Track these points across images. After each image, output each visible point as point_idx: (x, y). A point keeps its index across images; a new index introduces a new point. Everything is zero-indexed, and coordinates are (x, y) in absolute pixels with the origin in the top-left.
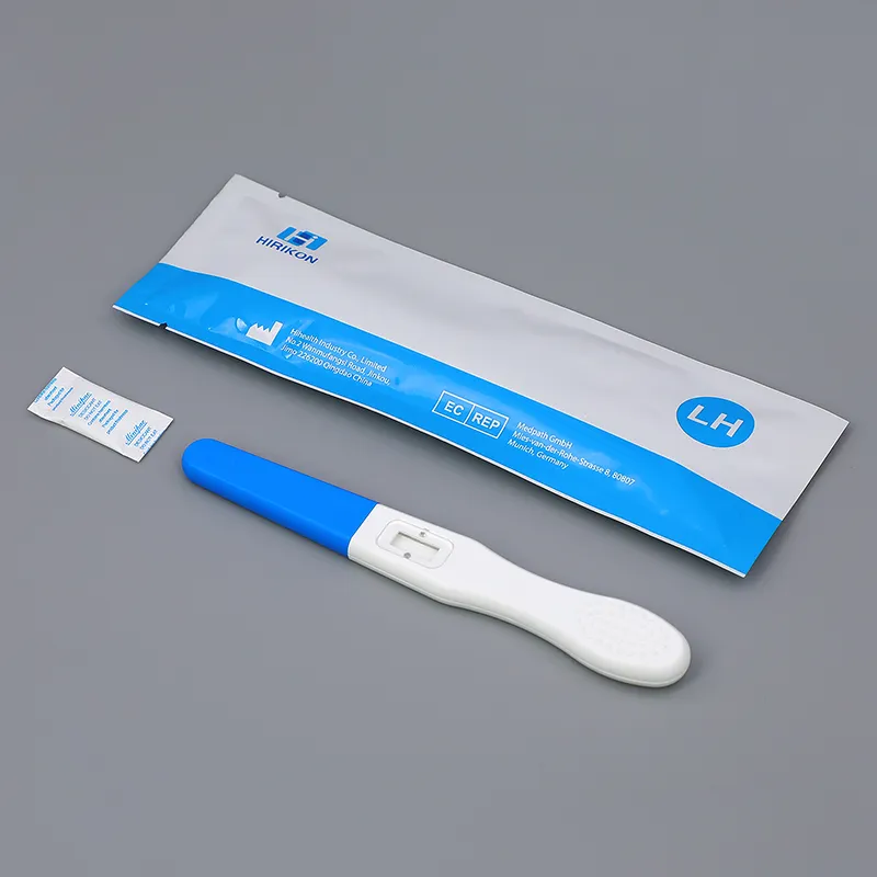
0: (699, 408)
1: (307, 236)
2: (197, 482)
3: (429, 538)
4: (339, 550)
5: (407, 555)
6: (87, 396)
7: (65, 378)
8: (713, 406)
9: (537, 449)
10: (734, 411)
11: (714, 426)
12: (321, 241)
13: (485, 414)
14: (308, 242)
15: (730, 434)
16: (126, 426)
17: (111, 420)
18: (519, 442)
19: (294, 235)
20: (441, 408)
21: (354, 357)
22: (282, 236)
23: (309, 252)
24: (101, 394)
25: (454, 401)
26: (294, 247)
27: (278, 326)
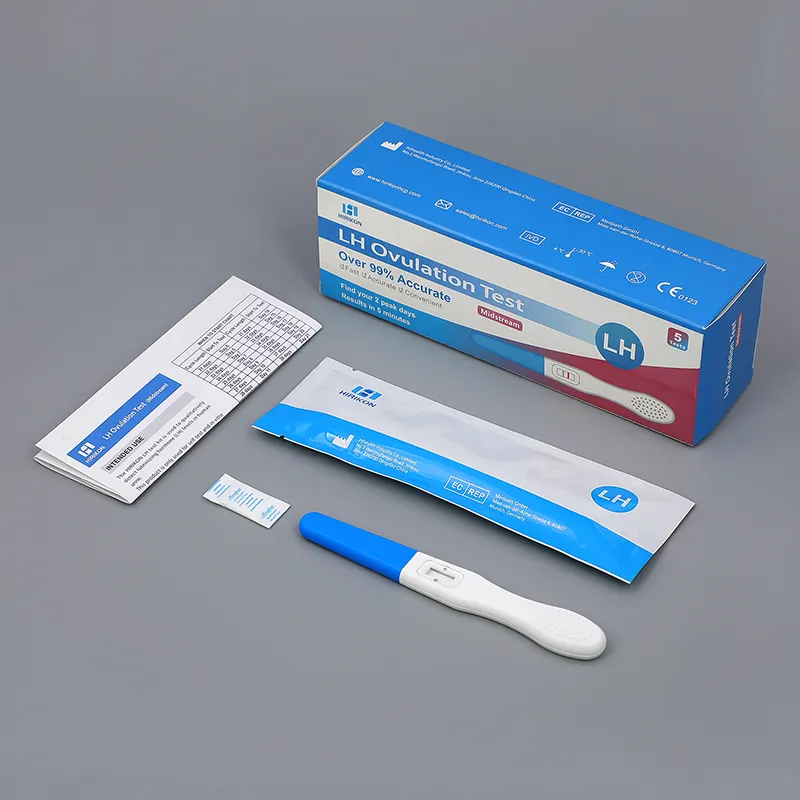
0: (605, 492)
1: (370, 392)
2: (309, 538)
3: (449, 572)
4: (394, 578)
5: (436, 580)
6: (239, 490)
7: (226, 479)
8: (613, 491)
9: (506, 510)
10: (626, 494)
11: (614, 501)
12: (378, 395)
13: (476, 489)
14: (370, 395)
15: (623, 505)
16: (263, 507)
17: (253, 504)
18: (496, 505)
19: (362, 391)
20: (449, 486)
21: (397, 456)
22: (354, 391)
23: (371, 401)
24: (248, 489)
25: (457, 481)
26: (361, 398)
27: (351, 437)
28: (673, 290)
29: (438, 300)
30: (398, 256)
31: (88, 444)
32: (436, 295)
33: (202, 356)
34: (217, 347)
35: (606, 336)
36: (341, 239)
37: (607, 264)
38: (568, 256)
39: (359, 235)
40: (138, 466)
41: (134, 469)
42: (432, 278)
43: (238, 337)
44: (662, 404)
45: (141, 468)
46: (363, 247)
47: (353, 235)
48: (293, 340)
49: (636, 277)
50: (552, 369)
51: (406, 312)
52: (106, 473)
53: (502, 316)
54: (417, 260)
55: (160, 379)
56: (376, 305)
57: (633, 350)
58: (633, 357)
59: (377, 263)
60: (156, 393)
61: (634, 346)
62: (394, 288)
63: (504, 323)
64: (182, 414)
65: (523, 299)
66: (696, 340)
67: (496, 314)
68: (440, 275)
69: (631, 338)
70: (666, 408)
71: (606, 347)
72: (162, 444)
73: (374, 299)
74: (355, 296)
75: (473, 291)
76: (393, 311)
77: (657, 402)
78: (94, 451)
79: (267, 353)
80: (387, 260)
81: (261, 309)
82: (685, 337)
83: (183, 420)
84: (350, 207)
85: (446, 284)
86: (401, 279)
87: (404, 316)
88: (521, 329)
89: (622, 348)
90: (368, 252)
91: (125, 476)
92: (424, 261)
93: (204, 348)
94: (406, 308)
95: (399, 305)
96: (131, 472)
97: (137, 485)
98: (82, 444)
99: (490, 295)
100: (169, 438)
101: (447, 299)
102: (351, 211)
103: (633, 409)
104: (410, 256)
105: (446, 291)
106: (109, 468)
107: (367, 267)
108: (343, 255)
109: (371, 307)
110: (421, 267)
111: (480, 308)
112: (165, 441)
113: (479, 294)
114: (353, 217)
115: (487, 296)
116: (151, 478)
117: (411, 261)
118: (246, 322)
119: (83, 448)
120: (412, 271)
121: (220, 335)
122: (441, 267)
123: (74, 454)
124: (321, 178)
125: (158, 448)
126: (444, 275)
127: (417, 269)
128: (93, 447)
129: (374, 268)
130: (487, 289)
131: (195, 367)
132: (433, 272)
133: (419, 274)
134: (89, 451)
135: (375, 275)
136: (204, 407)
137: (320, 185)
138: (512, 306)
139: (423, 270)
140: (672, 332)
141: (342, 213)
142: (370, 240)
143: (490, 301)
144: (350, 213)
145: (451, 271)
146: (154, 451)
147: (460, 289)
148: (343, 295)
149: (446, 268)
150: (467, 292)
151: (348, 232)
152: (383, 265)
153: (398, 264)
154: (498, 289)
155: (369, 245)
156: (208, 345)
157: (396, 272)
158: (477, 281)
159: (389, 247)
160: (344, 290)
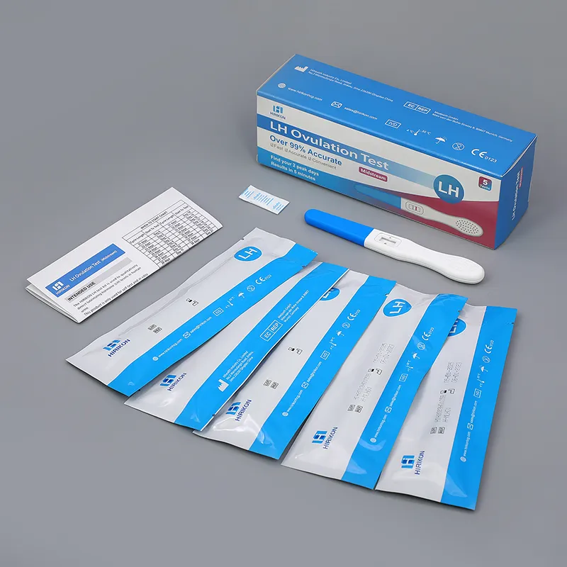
2: (310, 223)
3: (393, 239)
4: (361, 244)
6: (259, 194)
7: (251, 188)
16: (274, 203)
17: (268, 201)
28: (481, 153)
29: (334, 164)
30: (308, 137)
31: (59, 283)
32: (333, 161)
33: (142, 236)
34: (153, 231)
35: (441, 183)
36: (272, 127)
37: (441, 139)
38: (416, 134)
39: (283, 125)
40: (88, 300)
41: (85, 302)
42: (330, 151)
43: (167, 227)
44: (475, 224)
45: (90, 301)
46: (286, 133)
47: (279, 125)
48: (202, 232)
49: (458, 147)
50: (406, 205)
51: (313, 172)
52: (68, 302)
53: (375, 173)
54: (321, 140)
55: (113, 247)
56: (293, 169)
57: (457, 192)
58: (457, 196)
59: (295, 142)
60: (108, 256)
61: (457, 189)
62: (305, 157)
63: (375, 177)
64: (122, 271)
65: (388, 162)
66: (497, 184)
67: (371, 172)
68: (335, 149)
69: (456, 184)
70: (477, 226)
71: (440, 190)
72: (105, 289)
73: (292, 165)
74: (280, 164)
75: (356, 158)
76: (304, 172)
77: (472, 223)
78: (62, 287)
79: (184, 239)
80: (301, 140)
81: (185, 210)
82: (489, 181)
83: (122, 275)
84: (278, 108)
85: (340, 154)
86: (310, 152)
87: (312, 175)
88: (386, 181)
89: (450, 190)
90: (289, 135)
91: (79, 306)
92: (325, 140)
93: (144, 231)
94: (313, 170)
95: (308, 168)
96: (83, 303)
97: (85, 312)
98: (56, 282)
99: (367, 161)
100: (111, 285)
101: (340, 163)
102: (278, 110)
103: (457, 228)
104: (316, 137)
105: (339, 158)
106: (69, 299)
107: (288, 144)
108: (273, 138)
109: (290, 170)
110: (323, 144)
111: (360, 168)
112: (108, 286)
113: (360, 160)
114: (280, 114)
115: (365, 161)
116: (95, 309)
117: (317, 141)
118: (174, 217)
119: (56, 285)
120: (318, 147)
121: (156, 224)
122: (336, 143)
123: (50, 288)
124: (259, 90)
125: (102, 290)
126: (338, 148)
127: (321, 145)
128: (62, 285)
129: (293, 146)
130: (365, 156)
131: (136, 242)
132: (331, 147)
133: (322, 148)
134: (59, 287)
135: (293, 150)
136: (136, 268)
137: (259, 94)
138: (381, 166)
139: (324, 146)
140: (481, 180)
141: (273, 112)
142: (290, 128)
143: (367, 164)
144: (278, 111)
145: (342, 146)
146: (100, 292)
147: (348, 157)
148: (272, 163)
149: (338, 143)
150: (353, 159)
151: (276, 123)
152: (299, 143)
153: (308, 143)
154: (372, 156)
155: (290, 131)
156: (147, 230)
157: (307, 147)
158: (358, 152)
159: (303, 132)
160: (273, 160)
